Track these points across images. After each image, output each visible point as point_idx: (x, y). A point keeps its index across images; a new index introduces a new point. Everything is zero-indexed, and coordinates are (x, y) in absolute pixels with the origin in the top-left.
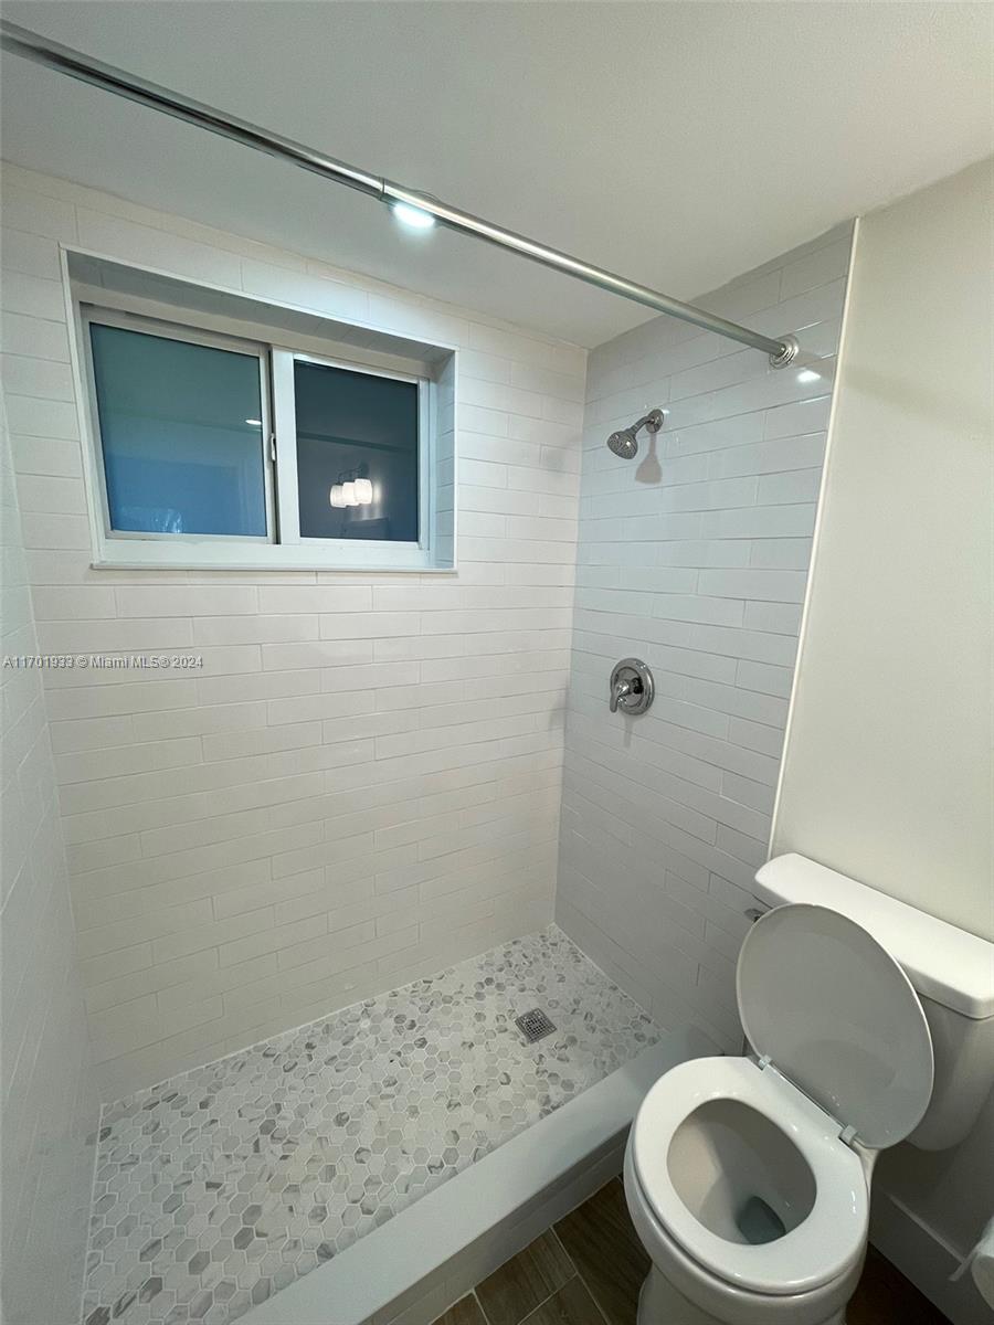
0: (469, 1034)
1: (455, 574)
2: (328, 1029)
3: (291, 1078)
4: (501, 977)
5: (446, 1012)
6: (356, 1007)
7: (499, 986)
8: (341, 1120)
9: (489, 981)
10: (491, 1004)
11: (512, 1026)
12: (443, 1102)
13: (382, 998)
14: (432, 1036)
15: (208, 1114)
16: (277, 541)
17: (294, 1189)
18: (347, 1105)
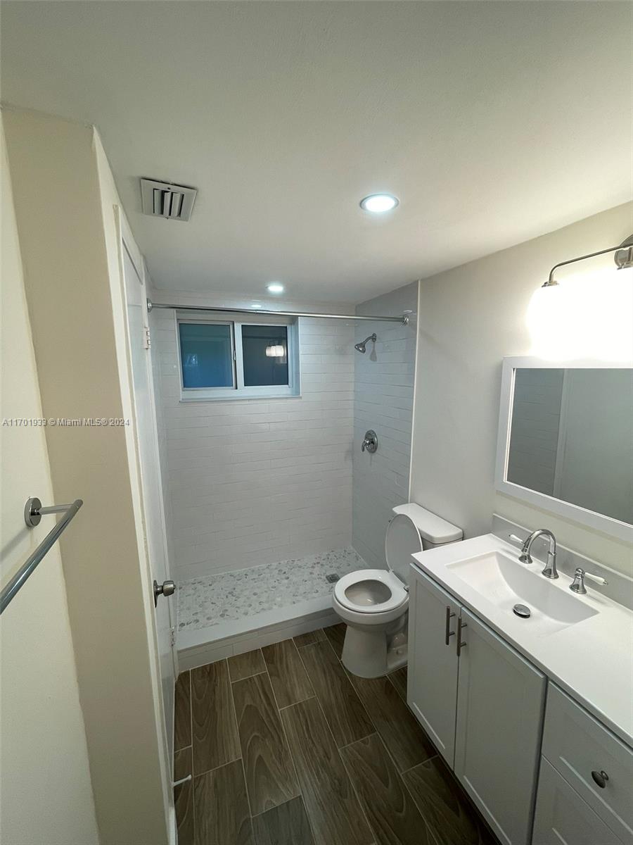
0: (306, 578)
1: (301, 398)
2: (253, 571)
3: (239, 582)
4: (324, 562)
5: (299, 570)
6: (264, 566)
7: (322, 565)
8: (255, 594)
9: (318, 563)
10: (317, 570)
11: (324, 577)
12: (292, 594)
13: (275, 564)
14: (291, 577)
15: (212, 588)
16: (237, 388)
17: (238, 608)
18: (256, 591)
